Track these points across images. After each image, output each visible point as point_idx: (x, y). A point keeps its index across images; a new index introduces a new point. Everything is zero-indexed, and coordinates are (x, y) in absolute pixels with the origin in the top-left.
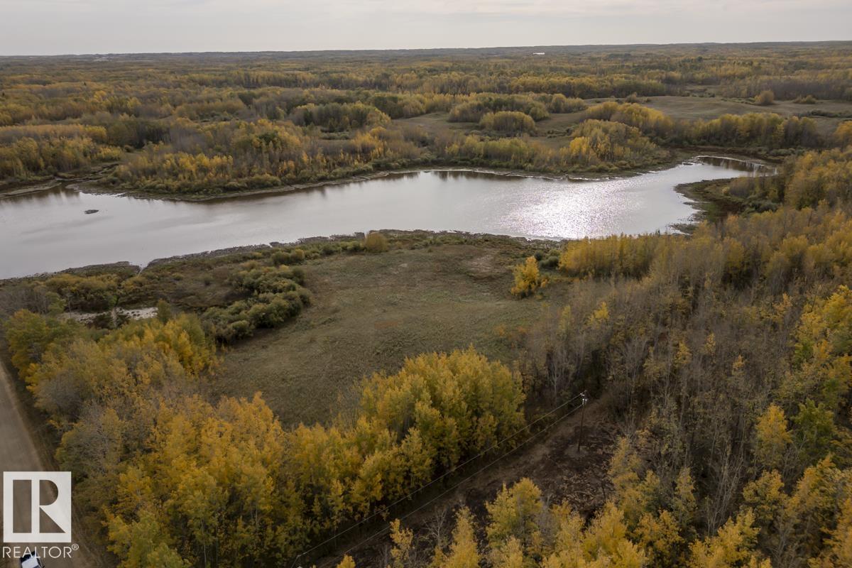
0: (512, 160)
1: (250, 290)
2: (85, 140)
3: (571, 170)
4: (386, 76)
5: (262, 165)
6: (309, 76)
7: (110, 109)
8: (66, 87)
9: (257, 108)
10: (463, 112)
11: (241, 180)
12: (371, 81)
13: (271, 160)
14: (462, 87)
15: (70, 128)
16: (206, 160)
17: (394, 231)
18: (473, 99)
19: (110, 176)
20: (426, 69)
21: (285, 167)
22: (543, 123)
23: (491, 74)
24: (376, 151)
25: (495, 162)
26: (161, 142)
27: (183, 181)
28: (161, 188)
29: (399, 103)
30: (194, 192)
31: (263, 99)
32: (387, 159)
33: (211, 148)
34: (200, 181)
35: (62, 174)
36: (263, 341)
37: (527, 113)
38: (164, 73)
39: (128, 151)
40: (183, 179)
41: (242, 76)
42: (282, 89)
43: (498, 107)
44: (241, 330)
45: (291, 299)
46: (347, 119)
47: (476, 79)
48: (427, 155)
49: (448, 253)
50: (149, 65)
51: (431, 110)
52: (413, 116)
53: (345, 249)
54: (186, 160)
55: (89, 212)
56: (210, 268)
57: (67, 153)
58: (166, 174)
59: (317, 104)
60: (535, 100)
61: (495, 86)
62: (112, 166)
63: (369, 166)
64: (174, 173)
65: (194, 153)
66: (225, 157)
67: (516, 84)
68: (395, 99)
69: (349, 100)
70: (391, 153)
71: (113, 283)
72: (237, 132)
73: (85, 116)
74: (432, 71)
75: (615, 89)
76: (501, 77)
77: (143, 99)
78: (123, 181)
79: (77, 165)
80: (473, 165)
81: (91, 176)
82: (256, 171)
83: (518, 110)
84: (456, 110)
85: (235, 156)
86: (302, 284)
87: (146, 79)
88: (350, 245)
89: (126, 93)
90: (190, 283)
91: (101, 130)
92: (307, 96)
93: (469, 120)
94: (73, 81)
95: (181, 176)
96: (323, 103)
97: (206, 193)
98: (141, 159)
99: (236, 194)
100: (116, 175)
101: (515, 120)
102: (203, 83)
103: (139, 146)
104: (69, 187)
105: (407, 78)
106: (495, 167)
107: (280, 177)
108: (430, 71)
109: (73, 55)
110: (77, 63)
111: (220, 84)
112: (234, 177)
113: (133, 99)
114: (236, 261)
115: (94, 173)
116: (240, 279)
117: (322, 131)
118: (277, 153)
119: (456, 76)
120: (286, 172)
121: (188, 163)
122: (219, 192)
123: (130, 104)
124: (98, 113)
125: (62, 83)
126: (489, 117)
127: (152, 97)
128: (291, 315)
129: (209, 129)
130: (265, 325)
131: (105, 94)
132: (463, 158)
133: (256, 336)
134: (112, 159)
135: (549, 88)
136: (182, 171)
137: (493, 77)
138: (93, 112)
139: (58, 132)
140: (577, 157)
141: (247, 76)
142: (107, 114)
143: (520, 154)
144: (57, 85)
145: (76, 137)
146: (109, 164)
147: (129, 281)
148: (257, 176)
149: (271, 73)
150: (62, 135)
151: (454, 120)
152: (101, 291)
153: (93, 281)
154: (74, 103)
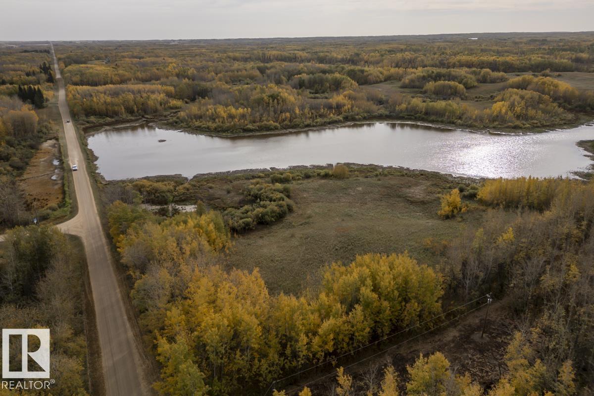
0: (446, 117)
1: (255, 198)
2: (162, 95)
3: (491, 126)
4: (358, 55)
5: (269, 115)
6: (304, 54)
7: (178, 75)
8: (153, 60)
9: (268, 76)
10: (412, 81)
11: (255, 124)
12: (346, 59)
13: (275, 112)
14: (412, 63)
15: (153, 87)
16: (233, 111)
17: (354, 164)
18: (420, 72)
19: (175, 119)
20: (386, 50)
21: (284, 117)
22: (472, 91)
23: (435, 54)
24: (346, 107)
25: (433, 117)
26: (206, 98)
27: (219, 124)
28: (204, 127)
29: (365, 74)
30: (224, 131)
31: (273, 70)
32: (353, 113)
33: (236, 102)
34: (228, 124)
35: (146, 116)
36: (260, 233)
37: (460, 83)
38: (212, 52)
39: (187, 103)
40: (218, 123)
41: (261, 55)
42: (286, 64)
43: (438, 78)
44: (247, 224)
45: (281, 206)
46: (328, 85)
47: (423, 57)
48: (383, 111)
49: (392, 182)
50: (203, 47)
51: (388, 79)
52: (374, 83)
53: (319, 175)
54: (221, 110)
55: (161, 141)
56: (231, 182)
57: (150, 103)
58: (208, 119)
59: (308, 74)
60: (468, 73)
61: (437, 62)
62: (176, 112)
63: (340, 118)
64: (213, 118)
65: (227, 105)
66: (246, 109)
67: (454, 61)
68: (362, 71)
69: (331, 72)
70: (357, 109)
71: (171, 188)
72: (254, 92)
73: (162, 80)
74: (390, 51)
75: (532, 65)
76: (442, 56)
77: (198, 69)
78: (182, 122)
79: (156, 111)
80: (416, 119)
81: (163, 118)
82: (265, 119)
83: (454, 81)
84: (406, 80)
85: (252, 108)
86: (288, 197)
87: (200, 56)
88: (323, 172)
89: (188, 65)
90: (218, 190)
91: (172, 89)
92: (302, 69)
93: (415, 87)
94: (157, 56)
95: (217, 120)
96: (312, 73)
97: (232, 132)
98: (194, 108)
99: (251, 134)
100: (178, 118)
101: (450, 87)
102: (235, 59)
103: (193, 100)
104: (150, 124)
105: (372, 57)
106: (432, 122)
107: (280, 123)
108: (389, 51)
109: (158, 40)
110: (160, 45)
111: (246, 60)
112: (250, 122)
113: (192, 69)
114: (248, 179)
115: (165, 116)
116: (249, 191)
117: (310, 93)
118: (279, 107)
119: (408, 55)
120: (284, 120)
121: (222, 112)
122: (240, 132)
123: (190, 72)
124: (170, 78)
125: (150, 58)
126: (431, 85)
127: (203, 68)
128: (280, 217)
129: (237, 90)
130: (262, 223)
131: (175, 65)
132: (409, 114)
133: (257, 229)
134: (176, 108)
135: (479, 65)
136: (218, 117)
137: (436, 56)
138: (167, 77)
139: (146, 89)
140: (497, 116)
141: (264, 54)
142: (176, 78)
143: (453, 112)
144: (147, 60)
145: (156, 93)
146: (174, 111)
147: (181, 187)
148: (265, 122)
149: (280, 52)
150: (148, 91)
151: (404, 87)
152: (163, 192)
153: (160, 185)
154: (156, 71)
